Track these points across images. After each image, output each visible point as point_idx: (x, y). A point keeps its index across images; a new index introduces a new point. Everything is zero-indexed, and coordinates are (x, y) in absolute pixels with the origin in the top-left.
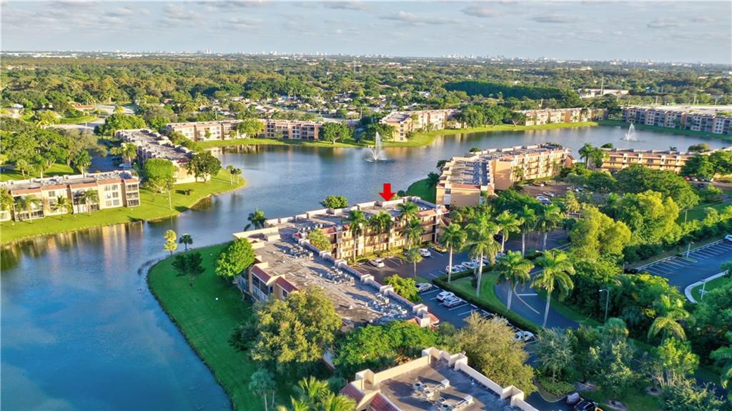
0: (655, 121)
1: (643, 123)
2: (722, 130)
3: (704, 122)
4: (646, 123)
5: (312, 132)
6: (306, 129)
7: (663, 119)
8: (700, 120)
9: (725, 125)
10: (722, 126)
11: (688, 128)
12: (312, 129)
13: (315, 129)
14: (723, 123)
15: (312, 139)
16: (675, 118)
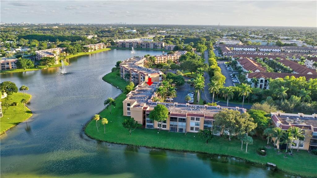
0: (130, 46)
1: (125, 47)
2: (153, 47)
3: (147, 45)
4: (126, 47)
5: (8, 65)
6: (4, 64)
7: (132, 45)
8: (145, 44)
9: (154, 45)
10: (153, 46)
11: (142, 47)
12: (8, 64)
13: (10, 64)
14: (153, 44)
15: (8, 69)
16: (136, 44)
